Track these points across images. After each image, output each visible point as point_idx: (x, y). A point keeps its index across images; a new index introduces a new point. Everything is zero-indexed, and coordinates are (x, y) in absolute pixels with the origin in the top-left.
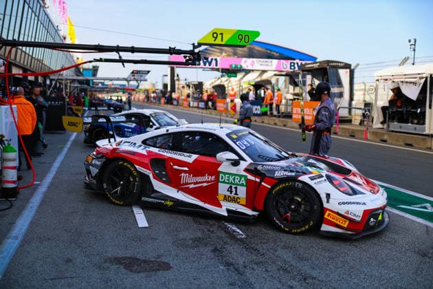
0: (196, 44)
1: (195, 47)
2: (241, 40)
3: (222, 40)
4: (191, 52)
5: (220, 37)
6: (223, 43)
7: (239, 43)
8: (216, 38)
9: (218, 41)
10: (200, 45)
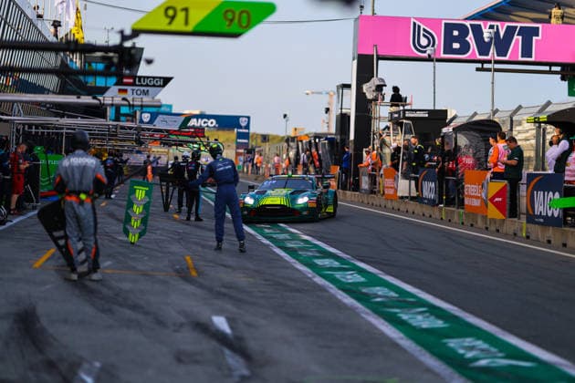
0: (128, 32)
1: (124, 38)
2: (232, 21)
3: (187, 22)
4: (118, 49)
5: (181, 16)
6: (190, 28)
7: (225, 29)
8: (173, 18)
9: (178, 24)
10: (136, 33)
